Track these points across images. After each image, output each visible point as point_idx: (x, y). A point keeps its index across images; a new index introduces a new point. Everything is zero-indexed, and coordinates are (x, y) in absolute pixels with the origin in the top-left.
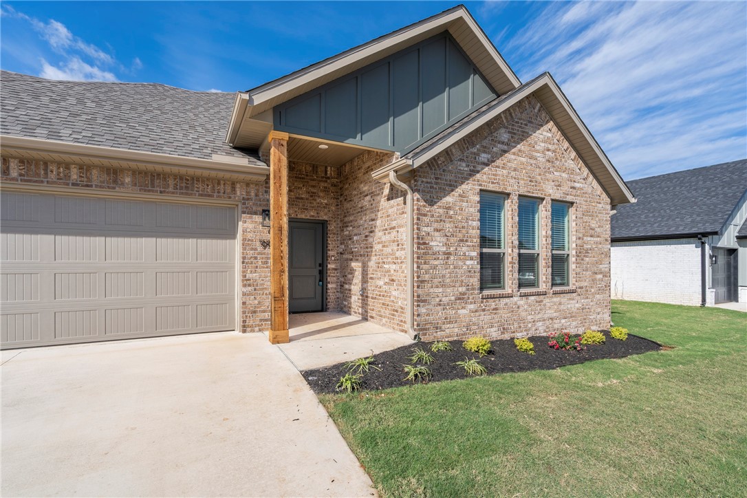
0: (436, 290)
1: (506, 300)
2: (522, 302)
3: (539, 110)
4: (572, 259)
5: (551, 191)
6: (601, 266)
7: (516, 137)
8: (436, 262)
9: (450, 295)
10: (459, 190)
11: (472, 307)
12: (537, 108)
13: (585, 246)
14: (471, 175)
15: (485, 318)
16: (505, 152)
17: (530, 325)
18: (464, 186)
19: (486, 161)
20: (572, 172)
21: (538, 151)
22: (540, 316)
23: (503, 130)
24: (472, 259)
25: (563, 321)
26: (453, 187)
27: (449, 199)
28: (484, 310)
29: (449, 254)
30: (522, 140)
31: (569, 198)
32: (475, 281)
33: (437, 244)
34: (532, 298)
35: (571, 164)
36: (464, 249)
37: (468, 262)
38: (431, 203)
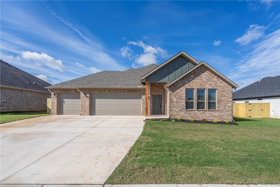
0: (174, 109)
1: (193, 112)
2: (198, 112)
3: (204, 69)
4: (217, 103)
5: (208, 87)
6: (228, 105)
7: (196, 76)
8: (174, 103)
9: (178, 110)
10: (180, 89)
11: (183, 112)
12: (203, 68)
13: (221, 100)
14: (183, 86)
15: (187, 115)
16: (193, 80)
17: (201, 118)
18: (181, 88)
19: (187, 82)
20: (216, 81)
21: (203, 78)
22: (204, 116)
23: (192, 75)
24: (183, 103)
25: (212, 118)
26: (178, 89)
27: (177, 91)
28: (187, 113)
29: (178, 102)
30: (198, 76)
31: (215, 88)
32: (184, 107)
33: (175, 100)
34: (202, 112)
35: (216, 79)
36: (181, 101)
37: (182, 103)
38: (173, 92)
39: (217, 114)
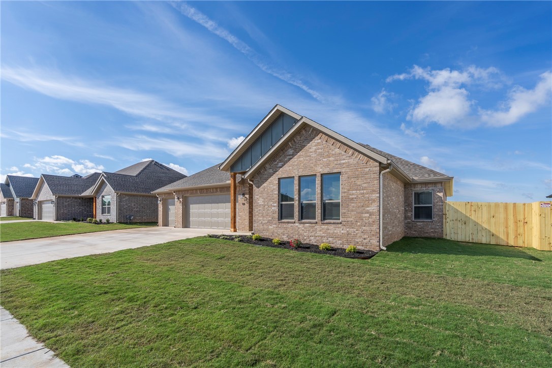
0: (260, 218)
1: (292, 225)
2: (301, 226)
3: (312, 132)
4: (341, 205)
5: (320, 170)
7: (298, 150)
8: (260, 208)
9: (265, 220)
10: (269, 180)
11: (275, 226)
12: (311, 131)
13: (351, 197)
14: (274, 173)
15: (280, 231)
16: (291, 159)
17: (305, 238)
18: (271, 178)
19: (281, 166)
20: (339, 155)
21: (311, 152)
22: (313, 234)
23: (290, 149)
24: (274, 207)
25: (330, 239)
26: (266, 180)
27: (265, 185)
28: (280, 228)
29: (265, 205)
30: (301, 150)
31: (336, 171)
32: (276, 215)
34: (308, 225)
35: (337, 151)
36: (271, 203)
37: (273, 208)
38: (259, 187)
39: (340, 230)
